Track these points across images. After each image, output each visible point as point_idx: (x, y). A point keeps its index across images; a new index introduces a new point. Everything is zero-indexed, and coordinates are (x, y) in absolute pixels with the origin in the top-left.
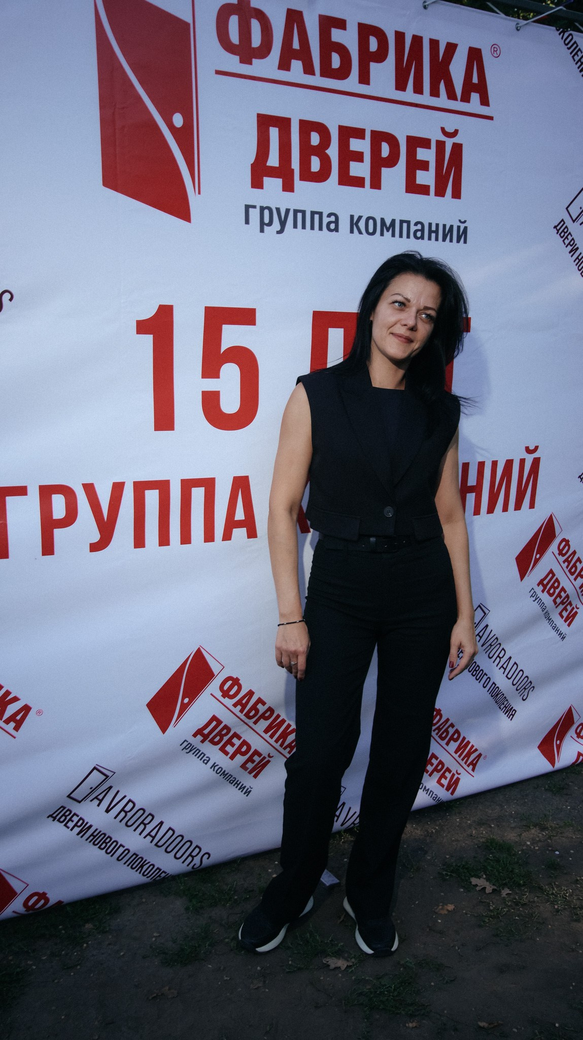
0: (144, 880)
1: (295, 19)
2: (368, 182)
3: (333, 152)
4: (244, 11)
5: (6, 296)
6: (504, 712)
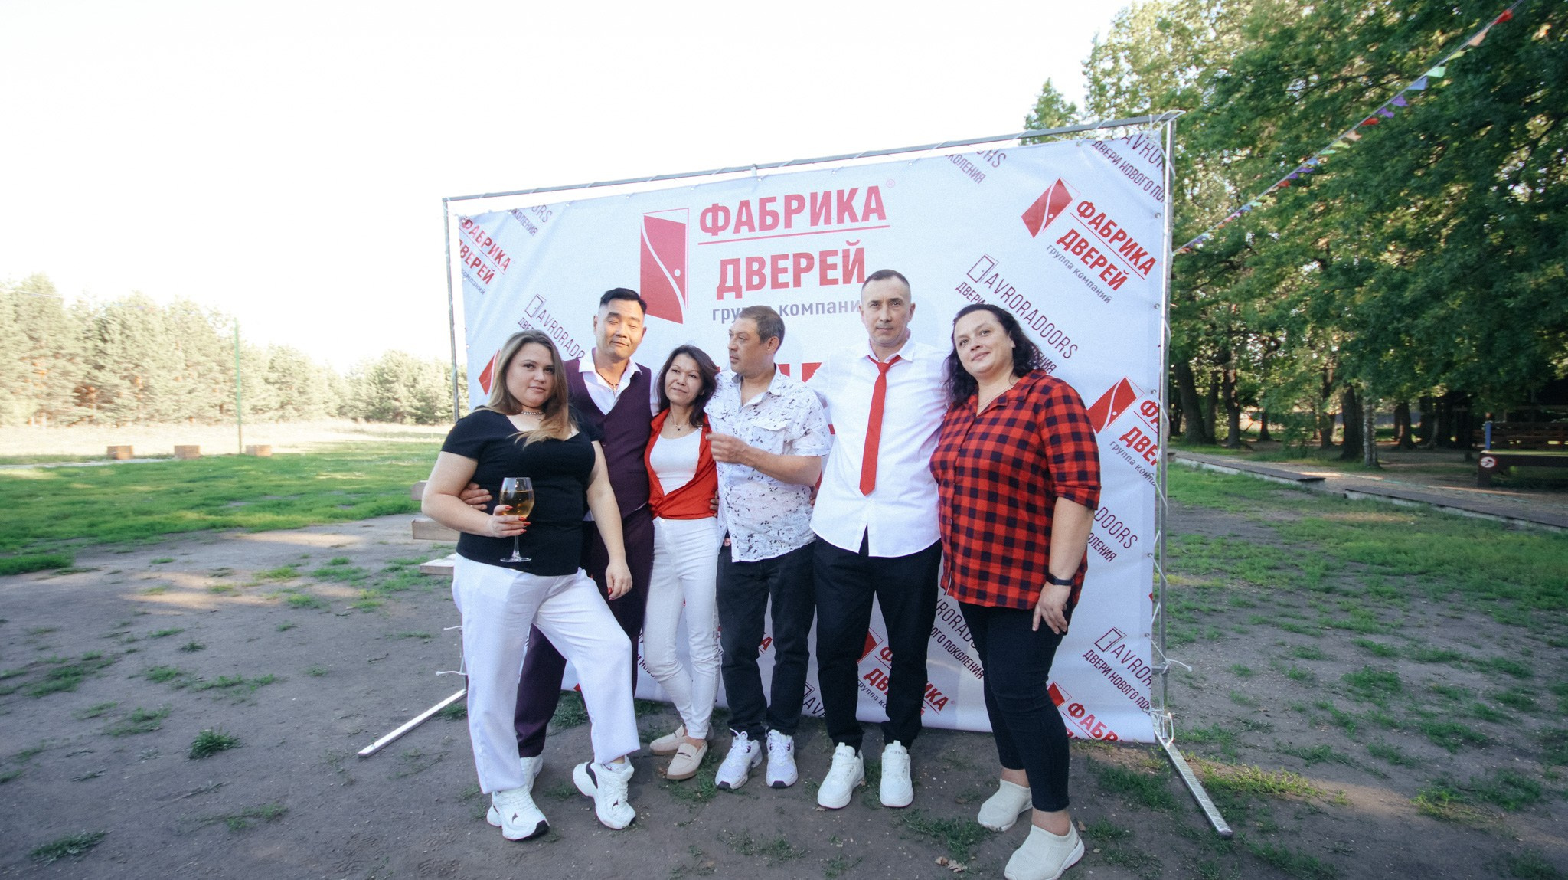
1: (745, 204)
2: (791, 284)
3: (767, 271)
4: (715, 209)
6: (970, 669)
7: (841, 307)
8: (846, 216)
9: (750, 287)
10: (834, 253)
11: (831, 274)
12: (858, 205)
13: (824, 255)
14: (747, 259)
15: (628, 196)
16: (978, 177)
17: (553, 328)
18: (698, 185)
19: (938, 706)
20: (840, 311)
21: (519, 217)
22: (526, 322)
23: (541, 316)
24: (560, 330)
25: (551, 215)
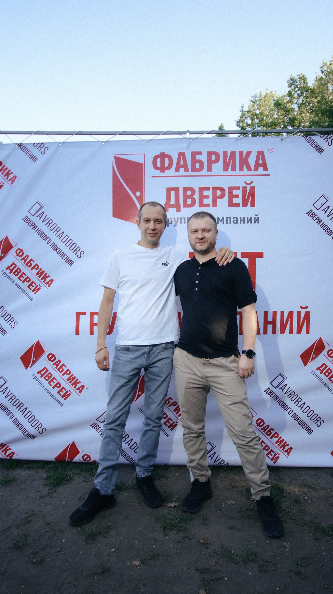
1: (182, 155)
2: (211, 205)
3: (196, 196)
4: (163, 156)
5: (82, 253)
6: (305, 430)
7: (241, 220)
8: (245, 167)
9: (186, 205)
10: (238, 188)
11: (235, 201)
12: (252, 161)
13: (231, 189)
14: (184, 188)
15: (102, 142)
16: (320, 151)
17: (50, 224)
18: (151, 140)
19: (287, 453)
20: (241, 223)
21: (24, 149)
22: (29, 219)
23: (40, 216)
24: (55, 225)
25: (48, 150)
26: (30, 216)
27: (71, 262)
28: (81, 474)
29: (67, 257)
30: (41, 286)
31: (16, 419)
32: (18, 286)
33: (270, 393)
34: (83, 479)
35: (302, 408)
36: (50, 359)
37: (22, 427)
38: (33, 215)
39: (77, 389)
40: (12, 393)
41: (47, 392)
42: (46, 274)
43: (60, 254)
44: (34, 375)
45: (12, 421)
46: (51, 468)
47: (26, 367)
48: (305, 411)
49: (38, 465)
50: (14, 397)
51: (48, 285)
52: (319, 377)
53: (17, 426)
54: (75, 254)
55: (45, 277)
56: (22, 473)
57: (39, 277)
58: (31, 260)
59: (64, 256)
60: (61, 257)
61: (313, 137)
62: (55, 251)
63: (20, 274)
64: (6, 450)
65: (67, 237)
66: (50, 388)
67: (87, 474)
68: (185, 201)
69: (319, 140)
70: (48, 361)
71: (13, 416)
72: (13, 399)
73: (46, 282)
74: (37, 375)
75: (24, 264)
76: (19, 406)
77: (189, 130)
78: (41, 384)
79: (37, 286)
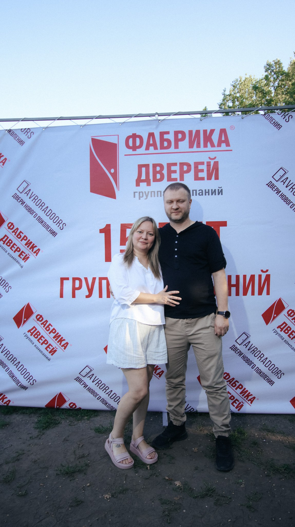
0: (107, 409)
1: (151, 135)
3: (165, 172)
4: (134, 136)
5: (64, 225)
6: (267, 381)
7: (206, 192)
8: (209, 144)
9: (155, 180)
10: (202, 163)
11: (201, 175)
12: (215, 138)
13: (196, 164)
14: (153, 165)
15: (81, 126)
16: (278, 127)
17: (35, 200)
18: (124, 122)
19: (250, 402)
20: (205, 195)
21: (12, 135)
22: (18, 196)
23: (27, 193)
24: (40, 201)
25: (33, 134)
26: (18, 194)
27: (55, 234)
28: (67, 419)
29: (51, 229)
30: (29, 255)
31: (11, 372)
32: (10, 255)
33: (235, 350)
34: (69, 423)
35: (264, 363)
36: (38, 320)
37: (16, 378)
38: (21, 192)
39: (62, 346)
40: (7, 349)
41: (36, 348)
42: (34, 244)
43: (45, 226)
44: (25, 333)
45: (8, 373)
46: (42, 413)
47: (19, 326)
48: (267, 366)
49: (31, 411)
50: (9, 353)
51: (35, 254)
52: (279, 334)
53: (11, 378)
54: (58, 226)
55: (33, 247)
56: (16, 418)
57: (28, 247)
58: (21, 232)
59: (48, 228)
60: (46, 229)
61: (271, 115)
62: (41, 223)
63: (12, 245)
64: (3, 399)
65: (50, 211)
66: (39, 345)
67: (73, 419)
68: (154, 176)
69: (277, 117)
70: (37, 321)
71: (8, 369)
72: (7, 353)
73: (34, 251)
74: (27, 333)
75: (14, 235)
76: (13, 360)
77: (158, 113)
78: (31, 341)
79: (26, 255)
